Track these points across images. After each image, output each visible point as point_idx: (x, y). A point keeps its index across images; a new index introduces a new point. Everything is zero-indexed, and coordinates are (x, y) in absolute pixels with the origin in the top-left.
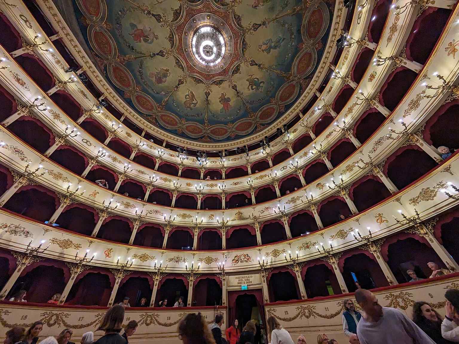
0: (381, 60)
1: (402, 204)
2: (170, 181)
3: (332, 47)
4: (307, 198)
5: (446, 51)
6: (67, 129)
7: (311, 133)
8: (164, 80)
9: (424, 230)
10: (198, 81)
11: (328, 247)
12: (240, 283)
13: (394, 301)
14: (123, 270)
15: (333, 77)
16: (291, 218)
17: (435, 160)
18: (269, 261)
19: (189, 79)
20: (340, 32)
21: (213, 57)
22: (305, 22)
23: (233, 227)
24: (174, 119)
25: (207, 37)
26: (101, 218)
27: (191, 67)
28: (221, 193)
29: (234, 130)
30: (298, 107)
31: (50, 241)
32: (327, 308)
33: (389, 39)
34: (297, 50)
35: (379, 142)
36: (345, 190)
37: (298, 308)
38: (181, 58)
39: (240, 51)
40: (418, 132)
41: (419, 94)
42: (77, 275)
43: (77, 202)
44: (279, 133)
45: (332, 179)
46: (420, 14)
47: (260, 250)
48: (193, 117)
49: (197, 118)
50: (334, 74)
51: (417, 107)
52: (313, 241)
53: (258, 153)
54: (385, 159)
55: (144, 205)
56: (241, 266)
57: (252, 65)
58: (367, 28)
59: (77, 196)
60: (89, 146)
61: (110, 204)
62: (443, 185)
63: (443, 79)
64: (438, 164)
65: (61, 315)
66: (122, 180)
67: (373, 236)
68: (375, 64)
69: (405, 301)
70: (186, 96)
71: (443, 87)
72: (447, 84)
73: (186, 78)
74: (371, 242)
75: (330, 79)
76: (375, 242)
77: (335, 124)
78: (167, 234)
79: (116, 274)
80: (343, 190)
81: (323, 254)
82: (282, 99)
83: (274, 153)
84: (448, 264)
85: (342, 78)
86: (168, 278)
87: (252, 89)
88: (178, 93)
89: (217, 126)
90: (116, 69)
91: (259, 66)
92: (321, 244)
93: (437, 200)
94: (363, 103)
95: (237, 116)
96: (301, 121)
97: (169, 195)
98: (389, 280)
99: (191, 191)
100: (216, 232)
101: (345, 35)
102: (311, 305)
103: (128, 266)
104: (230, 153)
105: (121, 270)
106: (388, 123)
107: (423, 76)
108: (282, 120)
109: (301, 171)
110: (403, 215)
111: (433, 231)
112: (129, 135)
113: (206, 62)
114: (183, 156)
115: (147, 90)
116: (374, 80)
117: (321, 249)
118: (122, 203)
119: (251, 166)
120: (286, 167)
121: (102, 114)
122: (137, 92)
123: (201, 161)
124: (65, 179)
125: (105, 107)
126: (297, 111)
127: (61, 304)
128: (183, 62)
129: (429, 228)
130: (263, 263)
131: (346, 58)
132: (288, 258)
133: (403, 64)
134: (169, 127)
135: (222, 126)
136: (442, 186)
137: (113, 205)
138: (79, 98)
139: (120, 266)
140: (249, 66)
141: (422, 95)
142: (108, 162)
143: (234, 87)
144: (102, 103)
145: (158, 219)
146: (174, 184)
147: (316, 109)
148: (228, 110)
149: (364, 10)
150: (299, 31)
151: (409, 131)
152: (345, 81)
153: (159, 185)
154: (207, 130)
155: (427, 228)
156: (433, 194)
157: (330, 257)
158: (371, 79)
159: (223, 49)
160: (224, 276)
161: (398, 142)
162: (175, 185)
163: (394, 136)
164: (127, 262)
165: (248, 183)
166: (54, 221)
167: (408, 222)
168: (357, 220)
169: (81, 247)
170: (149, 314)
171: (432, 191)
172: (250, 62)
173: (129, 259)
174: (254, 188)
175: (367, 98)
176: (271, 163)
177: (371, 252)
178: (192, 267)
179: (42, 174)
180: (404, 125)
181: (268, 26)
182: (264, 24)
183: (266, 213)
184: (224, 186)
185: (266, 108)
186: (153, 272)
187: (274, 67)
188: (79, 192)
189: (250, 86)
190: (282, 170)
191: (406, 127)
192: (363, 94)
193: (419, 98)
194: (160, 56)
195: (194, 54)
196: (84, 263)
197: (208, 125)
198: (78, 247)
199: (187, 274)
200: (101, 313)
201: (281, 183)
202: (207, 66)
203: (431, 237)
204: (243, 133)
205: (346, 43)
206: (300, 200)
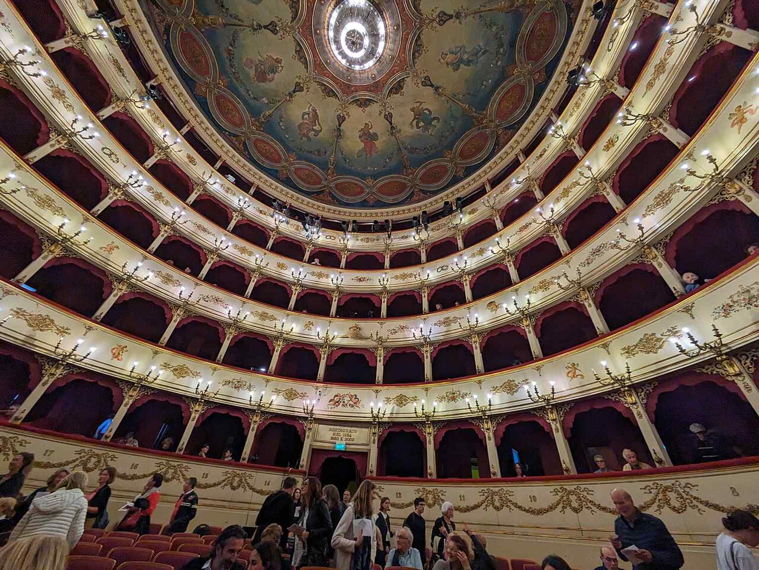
0: (630, 117)
1: (609, 354)
2: (251, 254)
3: (559, 84)
4: (469, 322)
5: (730, 118)
6: (75, 121)
7: (497, 219)
8: (270, 77)
9: (633, 398)
10: (329, 93)
11: (484, 404)
12: (335, 439)
13: (565, 498)
14: (140, 385)
15: (550, 132)
16: (437, 349)
17: (674, 292)
18: (388, 412)
19: (314, 86)
20: (577, 59)
21: (361, 54)
22: (525, 29)
23: (342, 348)
24: (276, 150)
25: (358, 15)
26: (115, 292)
27: (321, 64)
28: (333, 291)
29: (374, 190)
30: (486, 173)
31: (12, 312)
32: (463, 496)
33: (650, 85)
34: (503, 76)
35: (597, 252)
36: (530, 319)
37: (418, 491)
38: (305, 45)
39: (409, 55)
40: (659, 245)
41: (674, 183)
42: (53, 380)
43: (75, 256)
44: (447, 210)
45: (514, 298)
46: (705, 51)
47: (377, 391)
48: (309, 155)
49: (318, 157)
50: (553, 128)
51: (667, 204)
52: (463, 391)
53: (406, 237)
54: (601, 280)
55: (197, 284)
56: (343, 412)
57: (424, 84)
58: (621, 60)
59: (76, 245)
60: (114, 162)
61: (136, 270)
62: (677, 332)
63: (715, 163)
64: (676, 298)
65: (12, 440)
66: (166, 235)
67: (556, 396)
68: (619, 121)
69: (580, 500)
70: (304, 114)
71: (713, 176)
72: (719, 174)
73: (308, 82)
74: (552, 405)
75: (546, 135)
76: (558, 407)
77: (538, 210)
78: (228, 340)
79: (127, 389)
80: (526, 318)
81: (475, 412)
82: (462, 155)
83: (433, 242)
84: (655, 453)
85: (565, 138)
86: (216, 411)
87: (418, 127)
88: (291, 106)
89: (348, 178)
90: (185, 36)
91: (437, 89)
92: (475, 396)
93: (662, 354)
94: (588, 184)
95: (384, 169)
96: (486, 197)
97: (244, 276)
98: (564, 466)
99: (283, 277)
100: (313, 351)
101: (583, 65)
102: (439, 489)
103: (150, 379)
104: (361, 228)
105: (136, 385)
106: (618, 223)
107: (686, 156)
108: (456, 190)
109: (468, 278)
110: (607, 369)
111: (645, 401)
112: (191, 160)
113: (347, 61)
114: (281, 217)
115: (237, 89)
116: (613, 149)
117: (473, 405)
118: (159, 274)
119: (391, 256)
120: (447, 266)
121: (149, 111)
122: (219, 88)
123: (309, 232)
124: (58, 211)
125: (155, 100)
126: (484, 179)
127: (15, 423)
128: (308, 53)
129: (641, 395)
130: (379, 412)
131: (577, 105)
132: (420, 411)
133: (661, 131)
134: (267, 164)
135: (355, 180)
136: (674, 332)
137: (142, 274)
138: (109, 73)
139: (135, 378)
140: (419, 85)
141: (678, 184)
142: (145, 199)
143: (389, 117)
144: (150, 92)
145: (217, 313)
146: (256, 260)
147: (514, 181)
148: (371, 154)
149: (623, 28)
150: (512, 44)
151: (646, 241)
152: (568, 143)
153: (231, 257)
154: (331, 181)
155: (637, 395)
156: (658, 344)
157: (485, 419)
158: (608, 147)
159: (382, 44)
160: (311, 423)
161: (625, 255)
162: (258, 262)
163: (623, 244)
164: (149, 374)
165: (380, 282)
166: (26, 280)
167: (613, 381)
168: (538, 369)
169: (70, 334)
170: (173, 463)
171: (658, 340)
172: (423, 80)
173: (153, 368)
174: (388, 292)
175: (595, 176)
176: (423, 257)
177: (548, 421)
178: (261, 400)
179: (14, 192)
180: (641, 228)
181: (463, 21)
182: (458, 16)
183: (399, 335)
184: (340, 280)
185: (433, 165)
186: (192, 398)
187: (461, 96)
188: (80, 239)
189: (415, 121)
190: (439, 270)
191: (643, 234)
192: (590, 169)
193: (673, 190)
194: (270, 32)
195: (329, 42)
196: (70, 361)
197: (333, 173)
198: (63, 331)
199: (250, 410)
200: (86, 449)
201: (434, 291)
202: (348, 69)
203: (641, 409)
204: (390, 199)
205: (582, 79)
206: (458, 323)
